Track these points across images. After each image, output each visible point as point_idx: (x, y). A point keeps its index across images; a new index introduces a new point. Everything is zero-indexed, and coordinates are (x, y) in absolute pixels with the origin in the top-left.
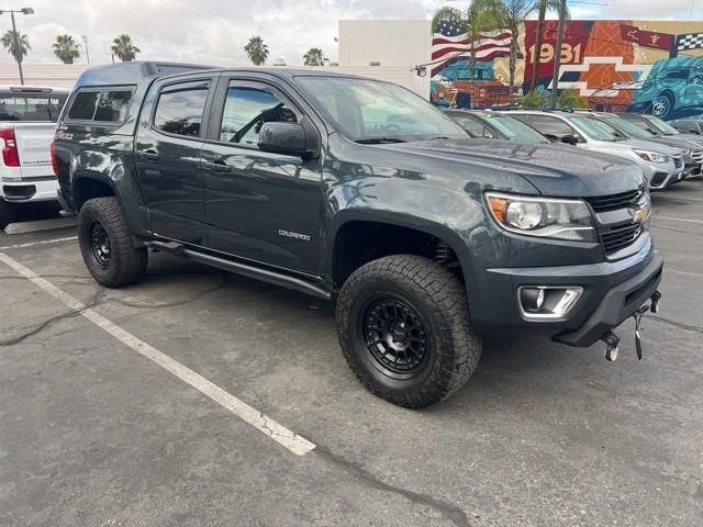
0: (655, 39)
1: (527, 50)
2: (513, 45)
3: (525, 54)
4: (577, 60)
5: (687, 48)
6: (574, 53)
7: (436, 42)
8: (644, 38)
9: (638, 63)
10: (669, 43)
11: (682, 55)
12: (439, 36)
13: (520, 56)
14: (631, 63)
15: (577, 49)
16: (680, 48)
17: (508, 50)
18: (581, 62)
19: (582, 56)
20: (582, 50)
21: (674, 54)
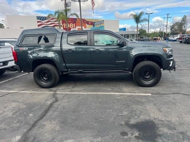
0: (90, 23)
1: (63, 25)
2: (59, 23)
3: (62, 26)
4: (75, 27)
5: (96, 25)
6: (74, 26)
7: (38, 22)
8: (88, 23)
9: (87, 28)
10: (93, 24)
11: (96, 26)
12: (39, 20)
13: (61, 26)
14: (86, 28)
15: (74, 24)
16: (95, 25)
17: (58, 24)
18: (76, 28)
19: (76, 26)
20: (75, 25)
21: (94, 26)
